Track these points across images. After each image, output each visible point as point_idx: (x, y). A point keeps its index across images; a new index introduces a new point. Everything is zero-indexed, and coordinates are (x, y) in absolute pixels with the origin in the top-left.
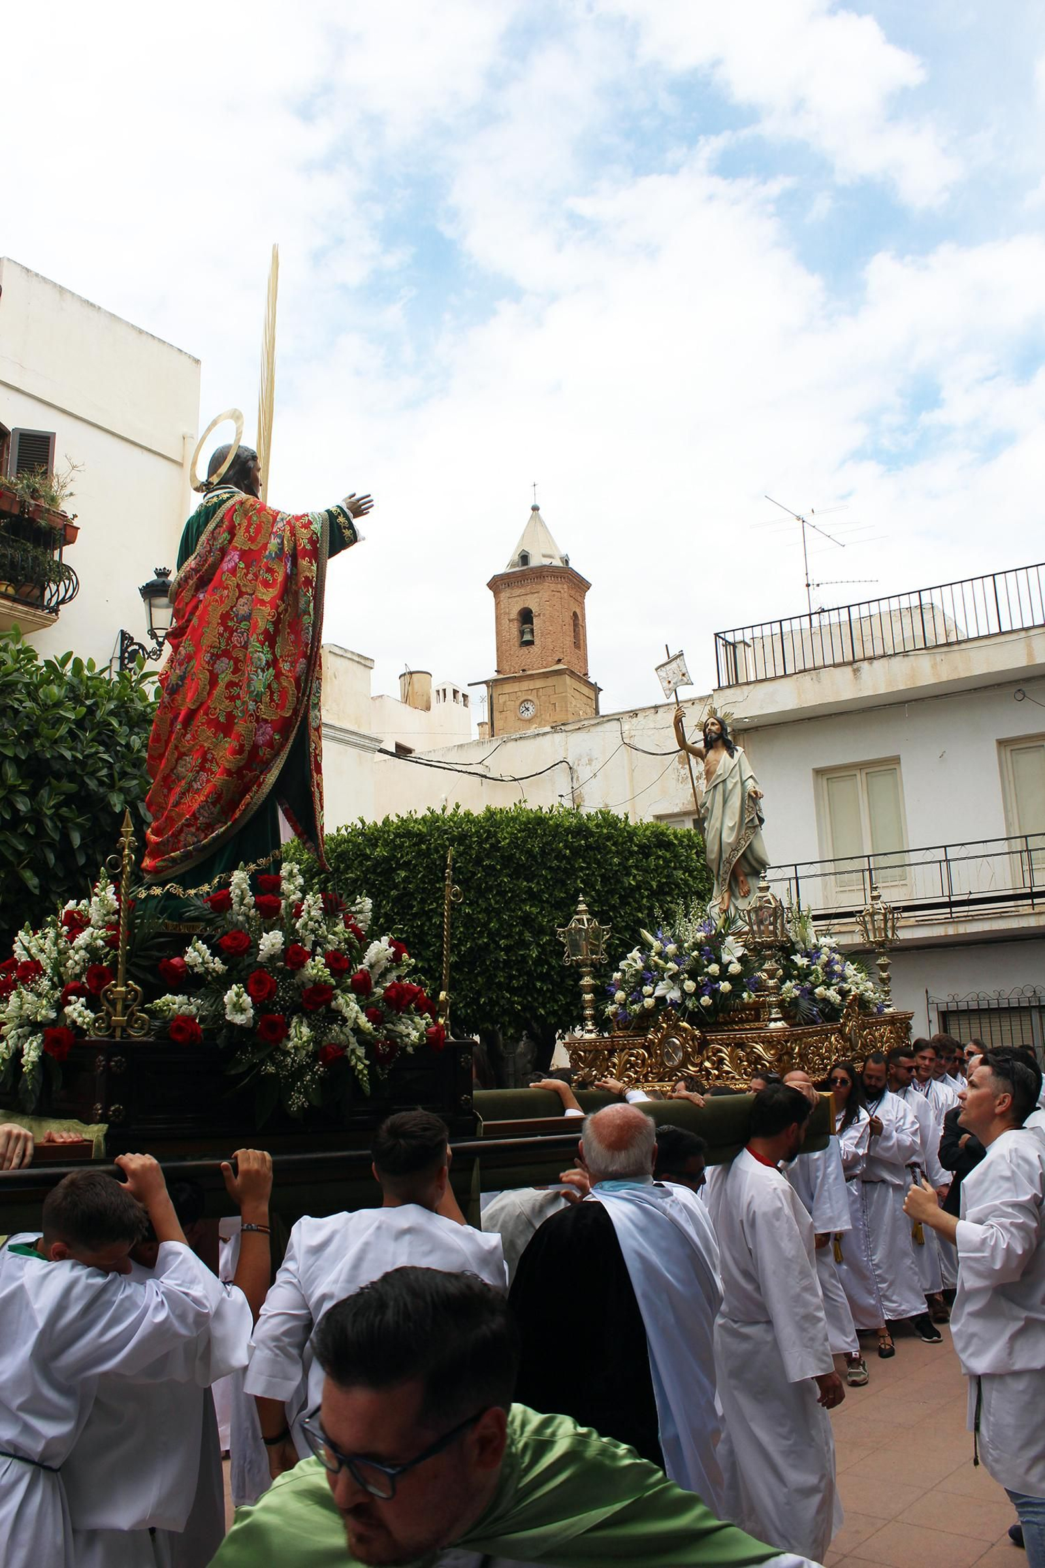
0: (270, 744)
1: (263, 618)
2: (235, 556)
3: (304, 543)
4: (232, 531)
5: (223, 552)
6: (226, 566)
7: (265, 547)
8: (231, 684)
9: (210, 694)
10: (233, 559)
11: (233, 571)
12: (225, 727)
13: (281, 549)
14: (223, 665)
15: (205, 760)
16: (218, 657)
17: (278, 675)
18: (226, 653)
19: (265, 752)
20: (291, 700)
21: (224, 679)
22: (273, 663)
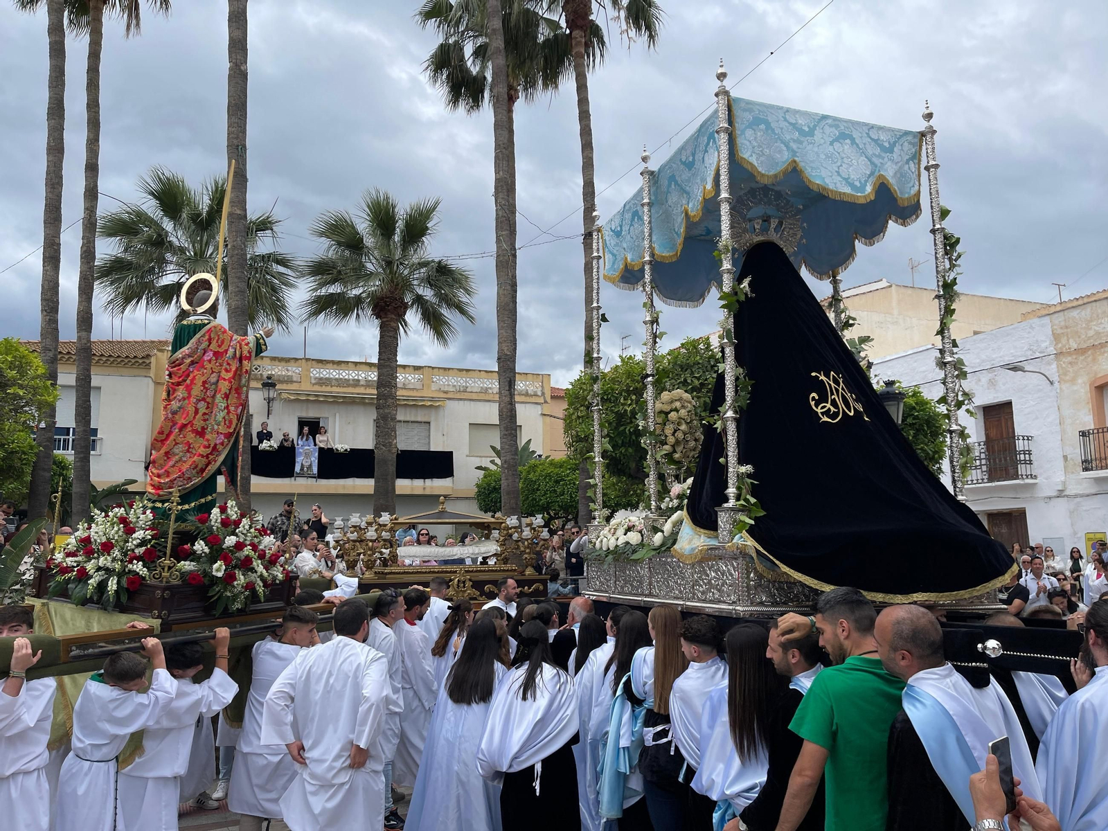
0: (222, 444)
1: (224, 386)
2: (211, 354)
3: (245, 353)
4: (210, 340)
5: (205, 351)
6: (206, 358)
7: (226, 351)
8: (205, 414)
9: (194, 418)
10: (209, 355)
11: (210, 361)
12: (201, 433)
13: (235, 354)
14: (202, 405)
15: (189, 448)
16: (200, 401)
17: (229, 412)
18: (204, 399)
19: (220, 447)
20: (233, 426)
21: (202, 411)
22: (227, 407)
